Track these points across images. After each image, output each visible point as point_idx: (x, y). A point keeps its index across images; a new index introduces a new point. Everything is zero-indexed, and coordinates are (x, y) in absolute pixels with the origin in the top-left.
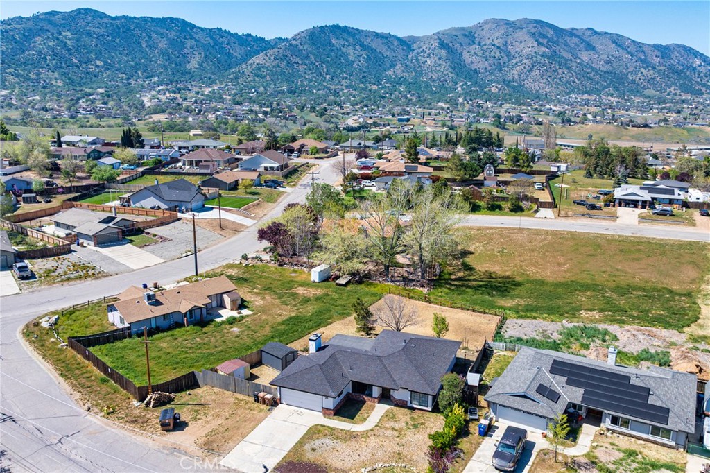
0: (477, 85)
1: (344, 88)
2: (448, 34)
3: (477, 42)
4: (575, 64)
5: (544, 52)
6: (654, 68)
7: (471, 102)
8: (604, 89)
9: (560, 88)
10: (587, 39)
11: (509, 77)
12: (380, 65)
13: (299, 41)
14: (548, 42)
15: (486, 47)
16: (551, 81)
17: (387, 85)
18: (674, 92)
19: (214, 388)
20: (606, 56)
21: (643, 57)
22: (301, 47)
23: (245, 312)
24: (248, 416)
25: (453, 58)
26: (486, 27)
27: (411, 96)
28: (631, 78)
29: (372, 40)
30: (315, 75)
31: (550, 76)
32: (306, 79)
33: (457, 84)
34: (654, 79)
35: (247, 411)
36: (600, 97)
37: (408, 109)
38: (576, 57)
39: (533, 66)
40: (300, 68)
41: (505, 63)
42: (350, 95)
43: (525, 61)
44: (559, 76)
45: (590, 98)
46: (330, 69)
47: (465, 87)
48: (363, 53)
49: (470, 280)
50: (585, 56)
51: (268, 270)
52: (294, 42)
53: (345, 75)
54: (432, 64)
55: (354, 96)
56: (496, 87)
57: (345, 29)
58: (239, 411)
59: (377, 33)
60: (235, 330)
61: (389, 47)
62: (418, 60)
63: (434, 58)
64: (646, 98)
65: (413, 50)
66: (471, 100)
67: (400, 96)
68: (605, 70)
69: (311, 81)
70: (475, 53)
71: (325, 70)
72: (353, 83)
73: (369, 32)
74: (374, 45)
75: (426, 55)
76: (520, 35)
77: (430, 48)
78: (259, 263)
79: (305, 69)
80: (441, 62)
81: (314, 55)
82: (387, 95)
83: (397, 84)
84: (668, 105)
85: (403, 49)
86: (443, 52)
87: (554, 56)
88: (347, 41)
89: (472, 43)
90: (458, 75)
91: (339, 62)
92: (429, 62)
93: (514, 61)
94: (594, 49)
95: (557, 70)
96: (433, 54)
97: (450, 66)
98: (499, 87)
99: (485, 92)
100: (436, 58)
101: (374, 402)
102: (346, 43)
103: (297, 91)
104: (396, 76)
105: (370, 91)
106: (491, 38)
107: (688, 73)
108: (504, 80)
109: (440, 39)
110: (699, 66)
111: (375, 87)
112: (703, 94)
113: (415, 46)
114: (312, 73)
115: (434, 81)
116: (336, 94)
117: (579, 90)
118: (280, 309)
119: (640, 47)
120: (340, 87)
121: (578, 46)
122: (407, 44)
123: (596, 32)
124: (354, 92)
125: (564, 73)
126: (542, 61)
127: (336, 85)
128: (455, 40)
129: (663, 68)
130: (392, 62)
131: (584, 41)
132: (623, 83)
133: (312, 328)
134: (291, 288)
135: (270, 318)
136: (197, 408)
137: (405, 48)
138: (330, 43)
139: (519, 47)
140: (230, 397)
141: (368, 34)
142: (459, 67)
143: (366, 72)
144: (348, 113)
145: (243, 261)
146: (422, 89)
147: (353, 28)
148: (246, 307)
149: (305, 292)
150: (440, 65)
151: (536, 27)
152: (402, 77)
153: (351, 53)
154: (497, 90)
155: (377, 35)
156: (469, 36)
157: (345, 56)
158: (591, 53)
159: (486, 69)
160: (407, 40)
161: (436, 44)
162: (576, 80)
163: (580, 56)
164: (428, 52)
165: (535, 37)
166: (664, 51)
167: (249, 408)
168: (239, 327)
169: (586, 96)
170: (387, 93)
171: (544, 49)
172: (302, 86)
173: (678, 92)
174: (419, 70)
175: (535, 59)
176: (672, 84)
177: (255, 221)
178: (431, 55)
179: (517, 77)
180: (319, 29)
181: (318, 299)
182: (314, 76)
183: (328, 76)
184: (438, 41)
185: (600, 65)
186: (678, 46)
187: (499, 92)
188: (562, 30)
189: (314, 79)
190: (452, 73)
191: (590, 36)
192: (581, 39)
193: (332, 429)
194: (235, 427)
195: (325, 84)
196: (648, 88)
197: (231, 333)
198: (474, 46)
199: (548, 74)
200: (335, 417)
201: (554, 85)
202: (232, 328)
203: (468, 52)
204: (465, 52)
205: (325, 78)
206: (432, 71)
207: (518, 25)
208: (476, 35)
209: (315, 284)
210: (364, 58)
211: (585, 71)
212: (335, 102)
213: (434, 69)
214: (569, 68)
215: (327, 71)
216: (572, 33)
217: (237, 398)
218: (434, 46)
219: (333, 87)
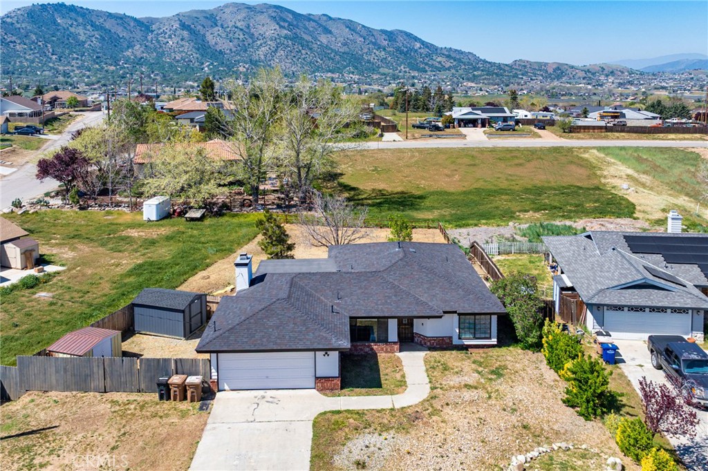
0: (224, 65)
1: (75, 69)
2: (189, 16)
3: (219, 24)
4: (316, 46)
5: (286, 35)
6: (384, 49)
7: (221, 81)
8: (345, 67)
9: (306, 68)
10: (323, 24)
11: (255, 58)
12: (115, 46)
13: (15, 19)
14: (289, 25)
15: (229, 29)
16: (296, 61)
17: (125, 66)
18: (404, 70)
19: (50, 394)
20: (342, 39)
21: (374, 40)
22: (19, 26)
23: (49, 269)
24: (163, 431)
25: (196, 39)
26: (227, 11)
27: (155, 76)
28: (366, 58)
29: (105, 20)
30: (38, 55)
31: (294, 57)
32: (27, 60)
33: (203, 64)
34: (386, 59)
35: (155, 422)
36: (343, 75)
37: (154, 88)
38: (316, 39)
39: (277, 47)
40: (18, 47)
41: (249, 44)
42: (84, 76)
43: (269, 43)
44: (303, 57)
45: (334, 76)
46: (56, 49)
47: (211, 67)
48: (96, 33)
49: (362, 199)
50: (324, 39)
51: (64, 216)
52: (9, 20)
53: (75, 56)
54: (174, 45)
55: (88, 77)
56: (244, 67)
57: (72, 9)
58: (135, 426)
59: (110, 14)
60: (43, 295)
61: (125, 28)
62: (158, 42)
63: (175, 39)
64: (382, 75)
65: (152, 31)
66: (220, 78)
67: (143, 76)
68: (343, 51)
69: (33, 62)
70: (219, 35)
71: (51, 50)
72: (86, 64)
73: (101, 12)
74: (107, 26)
75: (167, 36)
76: (263, 18)
77: (171, 29)
78: (44, 209)
79: (25, 49)
80: (183, 43)
81: (35, 34)
82: (128, 75)
83: (137, 64)
84: (402, 81)
85: (141, 30)
86: (185, 34)
87: (295, 38)
88: (76, 21)
89: (214, 26)
90: (203, 55)
91: (67, 42)
92: (171, 43)
93: (259, 42)
94: (330, 32)
95: (300, 51)
96: (175, 35)
97: (193, 47)
98: (247, 66)
99: (233, 71)
100: (178, 39)
101: (392, 351)
102: (75, 23)
103: (16, 72)
104: (136, 57)
105: (107, 71)
106: (233, 21)
107: (412, 54)
108: (251, 60)
109: (181, 21)
110: (420, 48)
111: (112, 68)
112: (426, 71)
113: (154, 27)
114: (33, 54)
115: (178, 61)
116: (66, 74)
117: (323, 69)
118: (112, 258)
119: (370, 32)
120: (70, 68)
121: (317, 30)
122: (145, 25)
123: (330, 18)
124: (88, 73)
125: (307, 54)
126: (285, 43)
127: (65, 66)
128: (197, 22)
129: (391, 49)
130: (129, 42)
131: (321, 26)
132: (361, 63)
133: (185, 273)
134: (115, 232)
135: (101, 271)
136: (24, 442)
137: (143, 29)
138: (55, 22)
139: (262, 30)
140: (97, 404)
141: (99, 14)
142: (203, 47)
143: (100, 53)
144: (85, 92)
145: (15, 209)
146: (166, 69)
147: (82, 8)
148: (48, 263)
149: (141, 234)
150: (183, 46)
151: (275, 12)
152: (142, 58)
153: (82, 33)
154: (245, 70)
155: (110, 15)
156: (211, 18)
157: (75, 36)
158: (329, 36)
159: (231, 50)
160: (145, 22)
161: (176, 25)
162: (319, 60)
163: (319, 38)
164: (169, 33)
165: (276, 20)
166: (391, 35)
167: (154, 415)
168: (49, 291)
169: (329, 75)
170: (128, 73)
171: (286, 32)
172: (21, 67)
173: (407, 70)
174: (161, 50)
175: (278, 41)
176: (402, 63)
177: (14, 169)
178: (173, 36)
179: (262, 57)
180: (40, 7)
181: (168, 238)
182: (37, 57)
183: (54, 57)
184: (179, 22)
185: (337, 46)
186: (401, 32)
187: (247, 71)
188: (300, 15)
189: (37, 60)
190: (196, 54)
191: (326, 21)
192: (318, 24)
193: (360, 414)
194: (143, 462)
195: (51, 65)
196: (382, 67)
197: (37, 301)
198: (216, 28)
199: (292, 54)
200: (345, 391)
201: (299, 65)
202: (34, 293)
203: (212, 34)
204: (208, 34)
205: (51, 58)
206: (174, 52)
207: (258, 9)
208: (217, 18)
209: (151, 223)
210: (96, 38)
211: (325, 52)
212: (67, 83)
213: (176, 49)
214: (311, 49)
215: (53, 51)
216: (309, 18)
217: (114, 402)
218: (174, 27)
219: (61, 68)
